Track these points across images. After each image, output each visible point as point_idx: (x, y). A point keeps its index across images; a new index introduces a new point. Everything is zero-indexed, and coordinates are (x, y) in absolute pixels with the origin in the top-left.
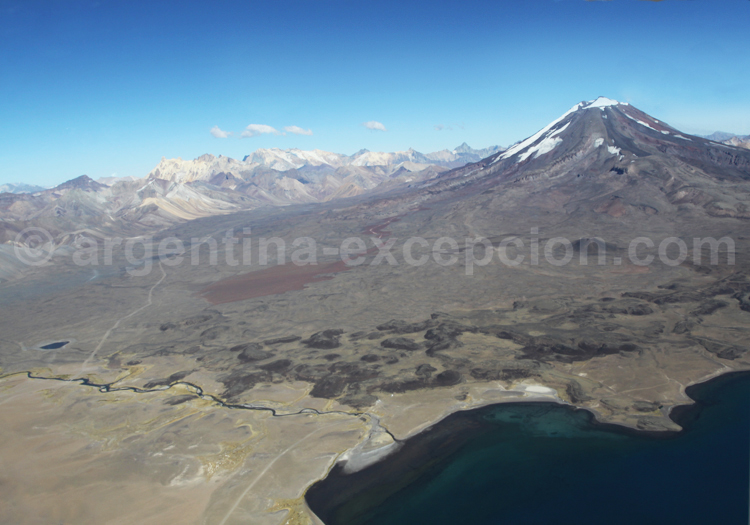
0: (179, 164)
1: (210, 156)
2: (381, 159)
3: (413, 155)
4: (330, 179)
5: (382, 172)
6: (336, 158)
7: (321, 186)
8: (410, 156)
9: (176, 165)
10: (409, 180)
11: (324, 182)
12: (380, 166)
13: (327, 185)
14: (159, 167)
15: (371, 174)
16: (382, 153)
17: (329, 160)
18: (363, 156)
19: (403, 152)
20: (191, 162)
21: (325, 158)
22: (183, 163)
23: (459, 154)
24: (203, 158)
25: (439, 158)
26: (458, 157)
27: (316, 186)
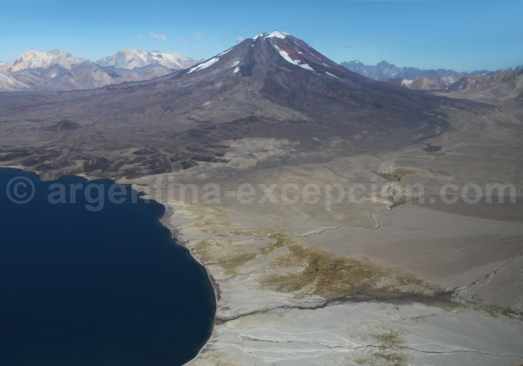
0: (37, 54)
1: (58, 51)
9: (35, 55)
14: (23, 56)
20: (45, 54)
22: (40, 54)
24: (53, 52)
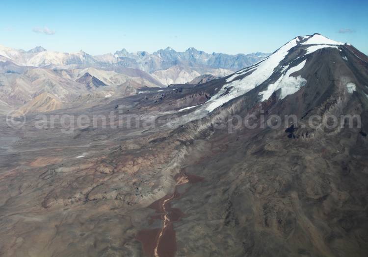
2: (56, 57)
3: (84, 56)
4: (20, 81)
5: (68, 77)
6: (17, 53)
7: (10, 89)
8: (81, 57)
10: (108, 96)
11: (13, 85)
12: (66, 71)
13: (17, 89)
15: (58, 78)
16: (58, 53)
17: (10, 55)
18: (41, 54)
19: (75, 53)
21: (6, 53)
23: (121, 58)
25: (105, 60)
26: (120, 60)
27: (5, 88)
